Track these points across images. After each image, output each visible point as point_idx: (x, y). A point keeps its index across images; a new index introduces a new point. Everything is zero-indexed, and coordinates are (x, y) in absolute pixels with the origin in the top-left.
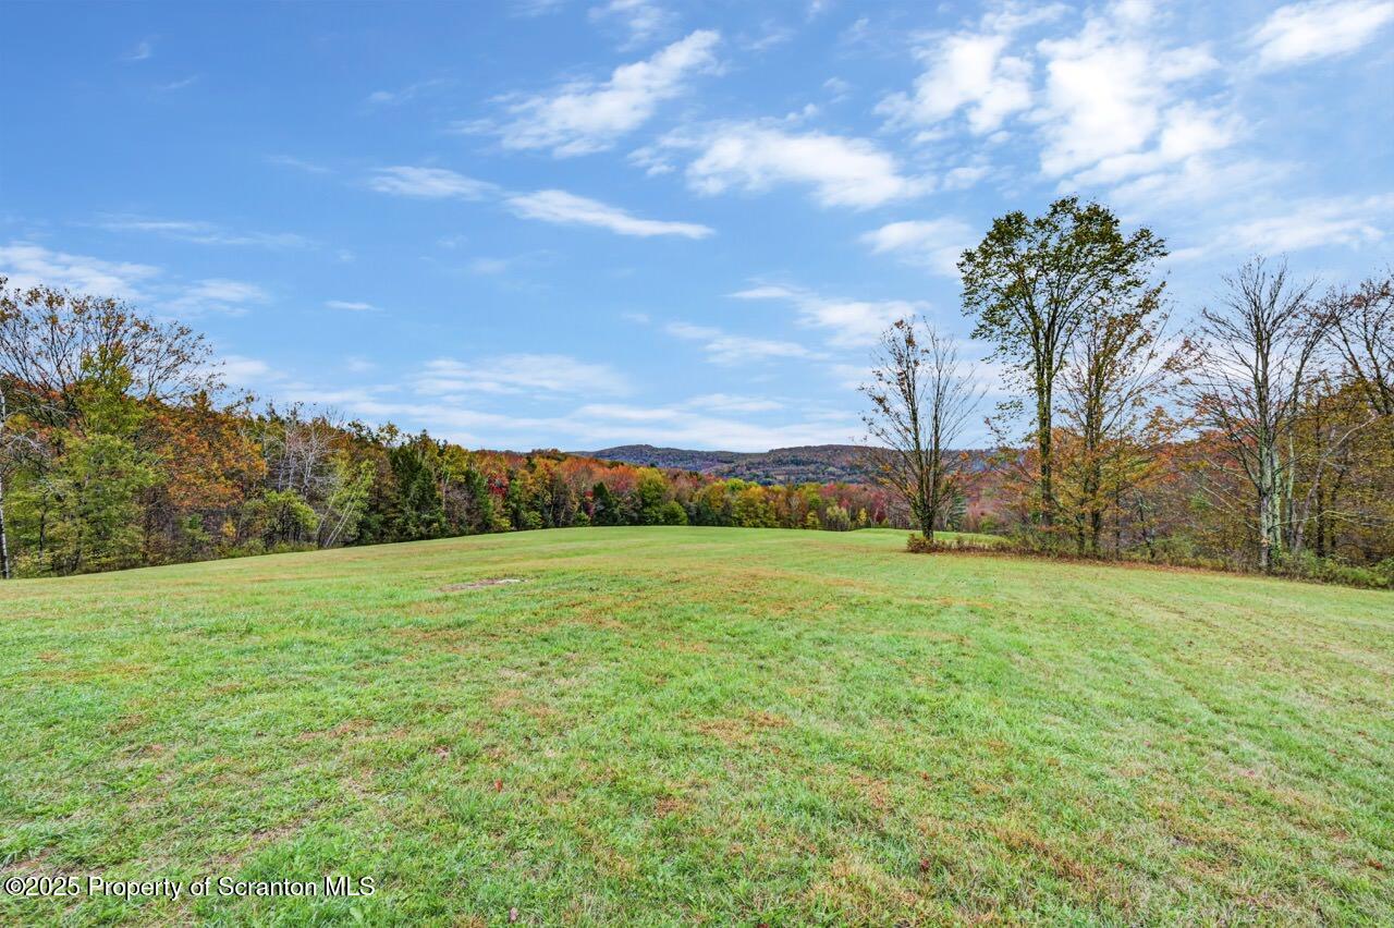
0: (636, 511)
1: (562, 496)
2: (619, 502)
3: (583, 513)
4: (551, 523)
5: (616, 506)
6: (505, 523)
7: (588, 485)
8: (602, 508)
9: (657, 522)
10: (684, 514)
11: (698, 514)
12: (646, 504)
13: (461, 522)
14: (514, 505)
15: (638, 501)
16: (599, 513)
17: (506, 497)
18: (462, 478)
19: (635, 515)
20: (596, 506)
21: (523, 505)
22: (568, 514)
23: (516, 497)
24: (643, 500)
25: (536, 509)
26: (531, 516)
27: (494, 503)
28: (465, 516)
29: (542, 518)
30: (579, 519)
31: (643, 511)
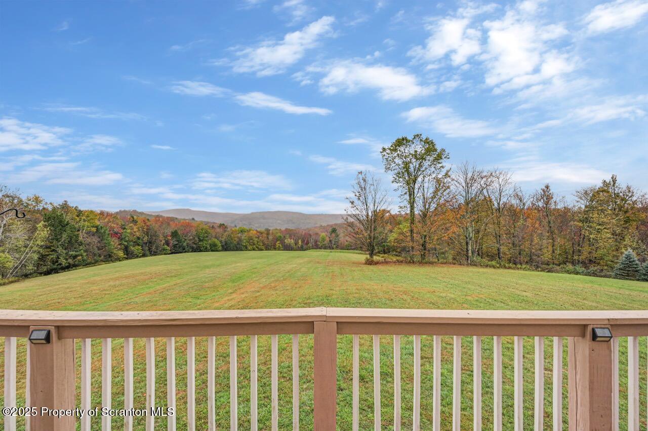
0: (195, 244)
1: (154, 238)
2: (185, 240)
3: (166, 246)
4: (148, 253)
5: (184, 242)
6: (121, 254)
7: (168, 231)
8: (177, 243)
9: (206, 250)
10: (220, 245)
11: (226, 244)
12: (200, 240)
13: (95, 255)
14: (126, 243)
15: (196, 239)
16: (175, 246)
17: (120, 239)
18: (94, 230)
19: (195, 246)
20: (173, 242)
21: (131, 243)
22: (157, 248)
23: (127, 239)
24: (199, 238)
25: (138, 245)
26: (136, 249)
27: (114, 242)
28: (96, 251)
29: (142, 250)
30: (164, 250)
31: (198, 245)
